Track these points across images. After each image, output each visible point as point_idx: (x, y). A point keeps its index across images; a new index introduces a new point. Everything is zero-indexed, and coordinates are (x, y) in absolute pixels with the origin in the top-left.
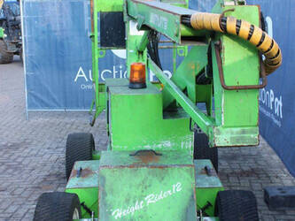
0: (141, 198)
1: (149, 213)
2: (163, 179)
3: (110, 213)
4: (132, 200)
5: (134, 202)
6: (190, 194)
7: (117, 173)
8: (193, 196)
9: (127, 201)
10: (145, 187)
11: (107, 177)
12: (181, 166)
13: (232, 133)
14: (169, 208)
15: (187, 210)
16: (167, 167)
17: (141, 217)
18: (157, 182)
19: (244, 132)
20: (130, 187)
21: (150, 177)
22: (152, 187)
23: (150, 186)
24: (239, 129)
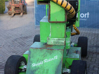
0: (43, 60)
1: (45, 66)
2: (51, 54)
3: (31, 64)
4: (39, 61)
5: (40, 61)
6: (60, 60)
7: (35, 50)
8: (61, 61)
9: (38, 61)
10: (45, 56)
11: (32, 52)
12: (58, 50)
13: (54, 40)
14: (52, 65)
15: (58, 66)
16: (53, 49)
17: (42, 67)
18: (49, 55)
19: (59, 40)
20: (39, 56)
21: (47, 53)
22: (47, 57)
23: (46, 56)
24: (57, 38)
